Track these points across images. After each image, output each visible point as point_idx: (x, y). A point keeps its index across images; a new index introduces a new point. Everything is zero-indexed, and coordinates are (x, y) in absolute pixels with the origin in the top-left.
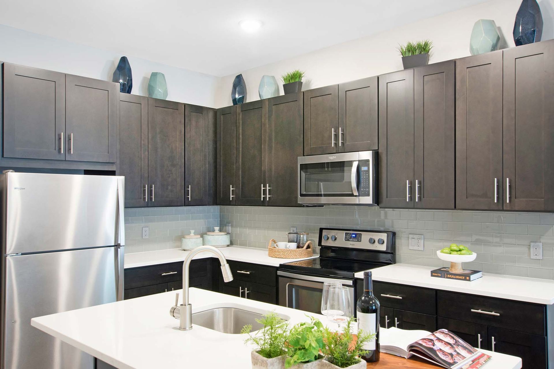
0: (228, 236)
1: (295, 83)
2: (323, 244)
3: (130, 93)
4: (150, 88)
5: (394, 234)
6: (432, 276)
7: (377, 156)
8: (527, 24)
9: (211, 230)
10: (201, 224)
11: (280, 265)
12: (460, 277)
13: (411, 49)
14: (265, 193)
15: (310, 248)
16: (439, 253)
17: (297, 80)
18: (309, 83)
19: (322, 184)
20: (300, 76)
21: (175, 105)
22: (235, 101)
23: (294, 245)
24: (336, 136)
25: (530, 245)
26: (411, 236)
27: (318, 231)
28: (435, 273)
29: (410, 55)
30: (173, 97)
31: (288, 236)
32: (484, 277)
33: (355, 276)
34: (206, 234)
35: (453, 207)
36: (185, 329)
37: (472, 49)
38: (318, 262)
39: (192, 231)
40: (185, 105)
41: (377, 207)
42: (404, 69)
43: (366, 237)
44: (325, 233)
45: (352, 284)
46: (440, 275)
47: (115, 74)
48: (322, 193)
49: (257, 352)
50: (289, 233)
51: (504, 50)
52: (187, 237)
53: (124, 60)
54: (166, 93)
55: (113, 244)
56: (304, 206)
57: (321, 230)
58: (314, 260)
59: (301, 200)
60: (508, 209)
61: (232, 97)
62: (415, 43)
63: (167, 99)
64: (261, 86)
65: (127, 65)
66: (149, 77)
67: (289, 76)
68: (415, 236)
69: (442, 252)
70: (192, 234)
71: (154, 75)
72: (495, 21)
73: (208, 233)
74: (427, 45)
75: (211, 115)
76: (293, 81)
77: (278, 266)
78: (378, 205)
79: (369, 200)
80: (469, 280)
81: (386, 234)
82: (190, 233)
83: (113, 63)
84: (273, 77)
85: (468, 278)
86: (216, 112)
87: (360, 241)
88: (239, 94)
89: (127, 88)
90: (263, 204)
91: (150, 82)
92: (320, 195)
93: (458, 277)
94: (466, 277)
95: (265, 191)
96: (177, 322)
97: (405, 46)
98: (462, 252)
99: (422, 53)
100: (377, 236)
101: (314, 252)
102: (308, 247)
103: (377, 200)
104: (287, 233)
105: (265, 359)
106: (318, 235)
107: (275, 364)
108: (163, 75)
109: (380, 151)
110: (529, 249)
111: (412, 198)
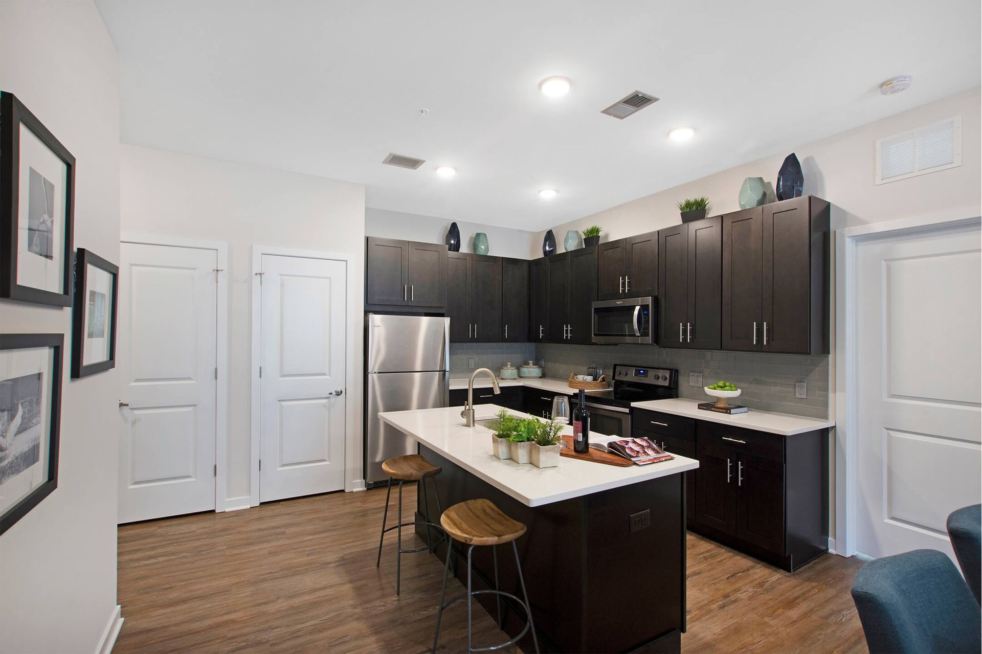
0: (541, 369)
1: (593, 237)
2: (616, 378)
3: (458, 251)
4: (475, 245)
5: (677, 371)
6: (699, 408)
7: (656, 301)
8: (787, 181)
9: (526, 363)
10: (518, 358)
11: (574, 394)
12: (722, 411)
13: (688, 205)
14: (567, 333)
15: (604, 381)
16: (706, 388)
17: (595, 234)
18: (606, 236)
19: (626, 325)
20: (598, 231)
21: (495, 259)
22: (545, 252)
23: (590, 378)
24: (624, 284)
25: (795, 385)
26: (691, 374)
27: (613, 367)
28: (701, 407)
29: (688, 210)
30: (493, 253)
31: (587, 370)
32: (750, 412)
33: (632, 405)
34: (522, 367)
35: (720, 348)
36: (469, 426)
37: (741, 205)
38: (613, 394)
39: (509, 364)
40: (502, 258)
41: (656, 347)
42: (683, 223)
43: (651, 373)
44: (618, 368)
45: (628, 412)
46: (705, 408)
47: (447, 237)
48: (627, 333)
49: (496, 435)
50: (589, 368)
51: (763, 206)
52: (505, 368)
53: (454, 226)
54: (487, 249)
55: (438, 370)
56: (598, 344)
57: (615, 366)
58: (609, 392)
59: (594, 339)
60: (767, 350)
61: (543, 250)
62: (692, 199)
63: (488, 255)
64: (566, 240)
65: (456, 229)
66: (474, 236)
67: (588, 230)
68: (694, 374)
69: (709, 388)
70: (509, 366)
71: (478, 235)
72: (763, 178)
73: (524, 366)
74: (703, 201)
75: (526, 266)
76: (591, 236)
77: (572, 394)
78: (657, 344)
79: (649, 339)
80: (730, 413)
81: (669, 371)
82: (507, 365)
83: (446, 227)
84: (577, 232)
85: (728, 411)
86: (530, 263)
87: (647, 377)
88: (550, 247)
89: (456, 247)
90: (566, 341)
91: (475, 240)
92: (625, 335)
93: (720, 410)
94: (727, 411)
95: (567, 331)
96: (464, 421)
97: (684, 203)
98: (726, 388)
99: (699, 208)
100: (661, 373)
101: (609, 385)
102: (603, 380)
103: (657, 340)
104: (586, 368)
105: (497, 438)
106: (612, 370)
107: (504, 442)
108: (485, 235)
109: (659, 297)
110: (795, 389)
111: (685, 339)
